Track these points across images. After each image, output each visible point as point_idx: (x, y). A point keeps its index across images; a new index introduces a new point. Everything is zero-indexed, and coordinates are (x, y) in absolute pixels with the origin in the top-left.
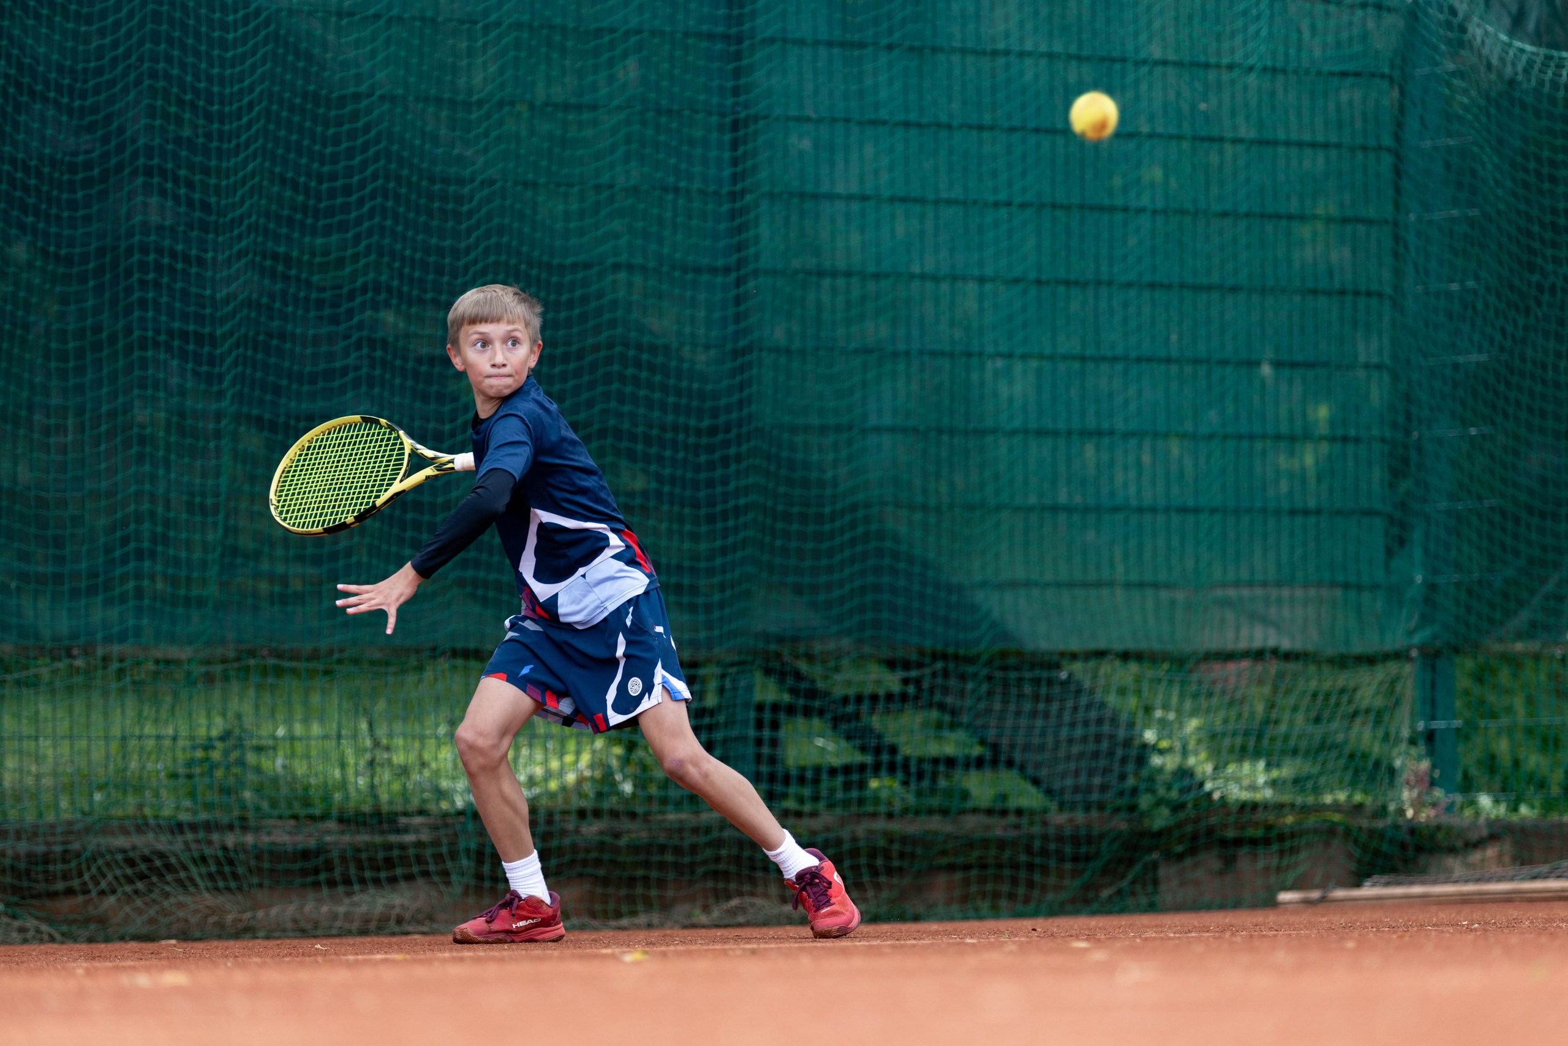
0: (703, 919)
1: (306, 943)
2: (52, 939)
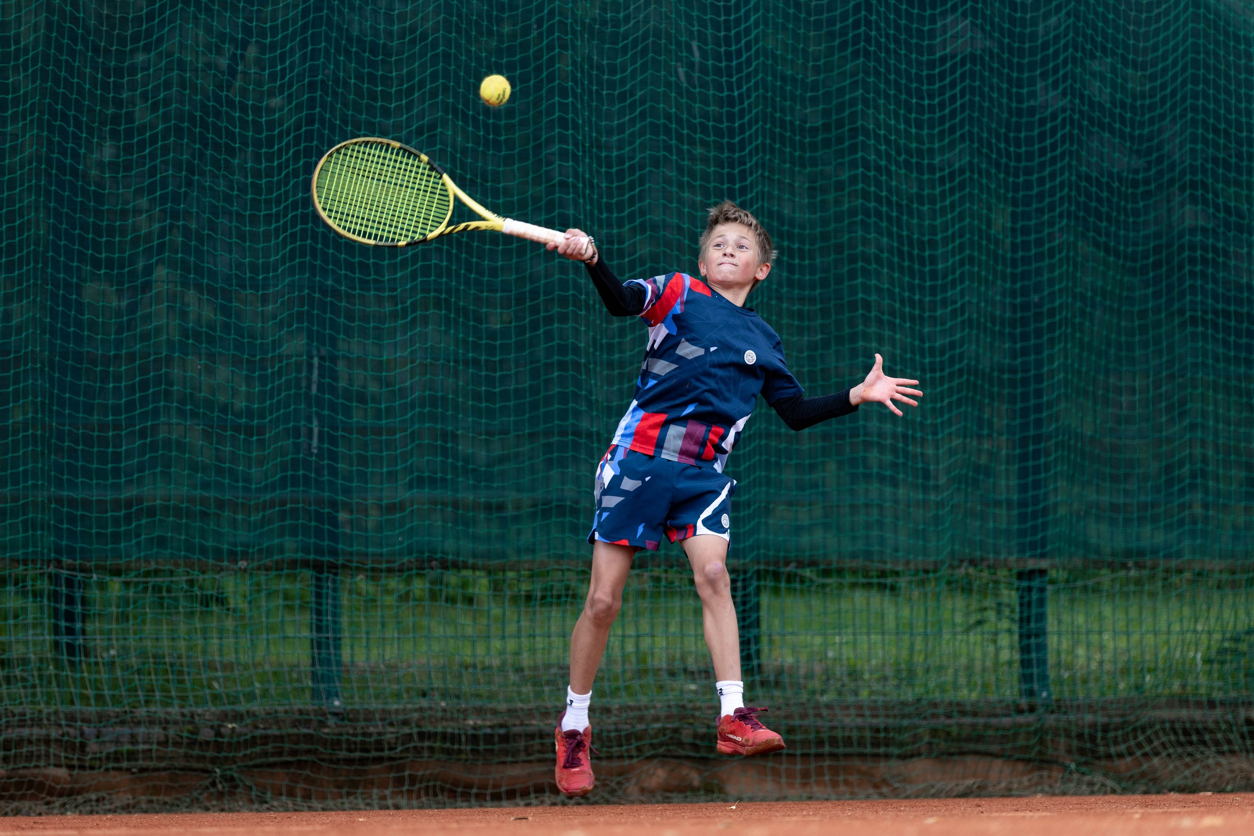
2: (1114, 791)
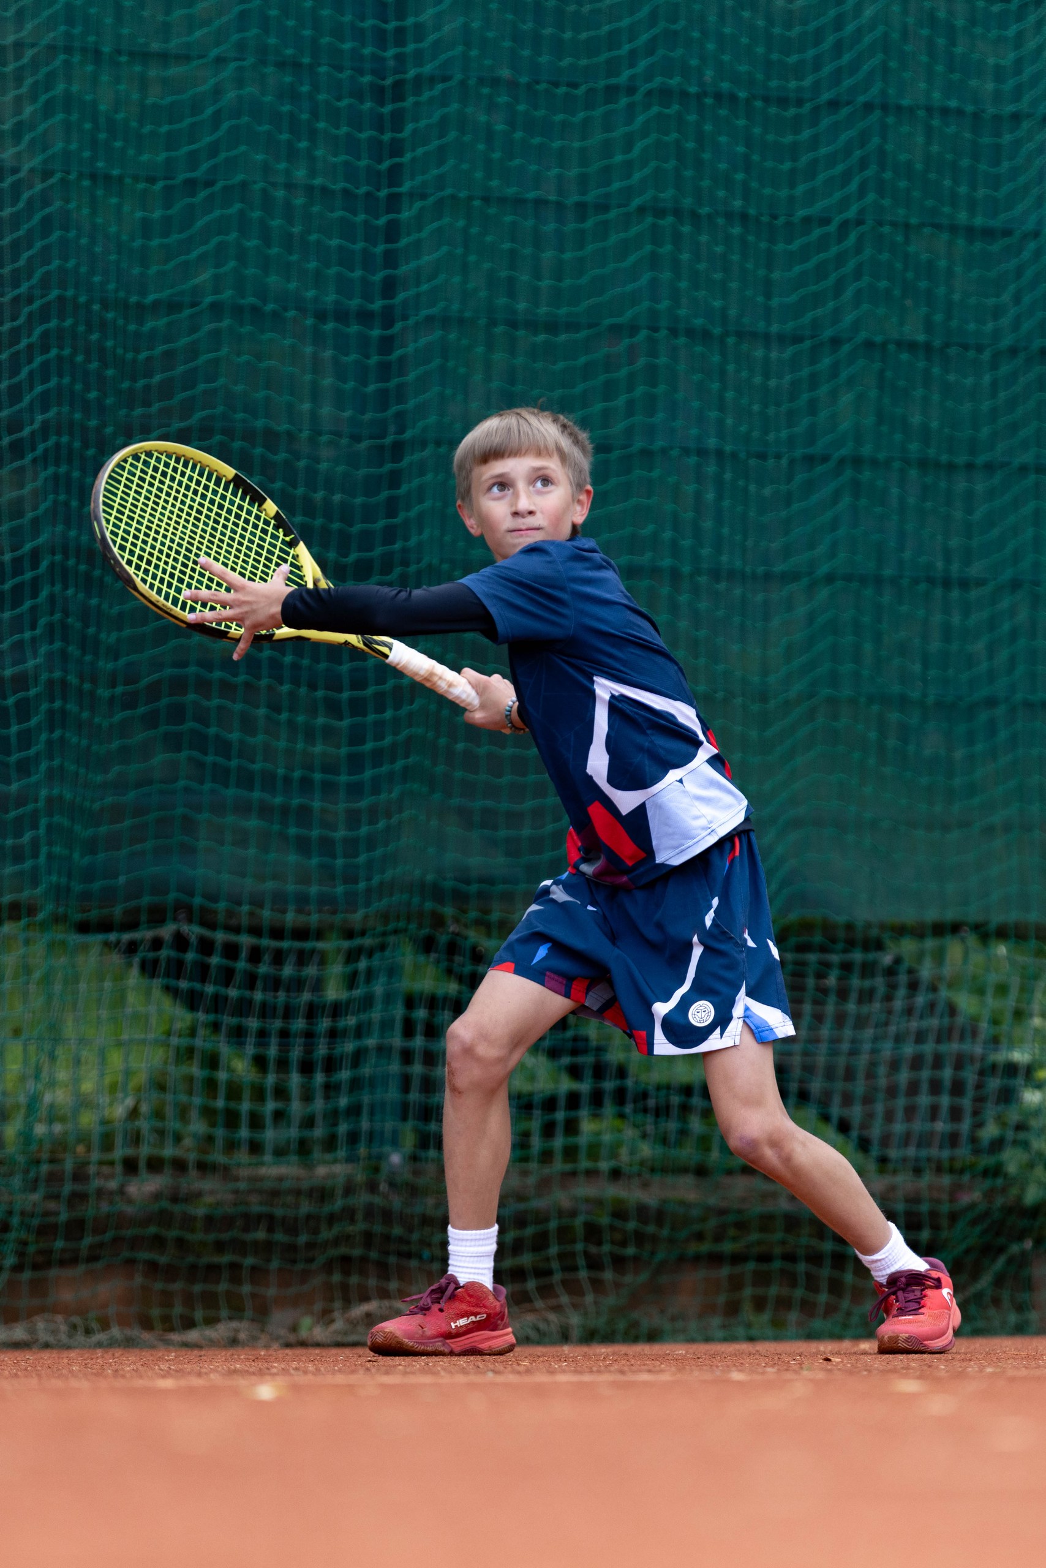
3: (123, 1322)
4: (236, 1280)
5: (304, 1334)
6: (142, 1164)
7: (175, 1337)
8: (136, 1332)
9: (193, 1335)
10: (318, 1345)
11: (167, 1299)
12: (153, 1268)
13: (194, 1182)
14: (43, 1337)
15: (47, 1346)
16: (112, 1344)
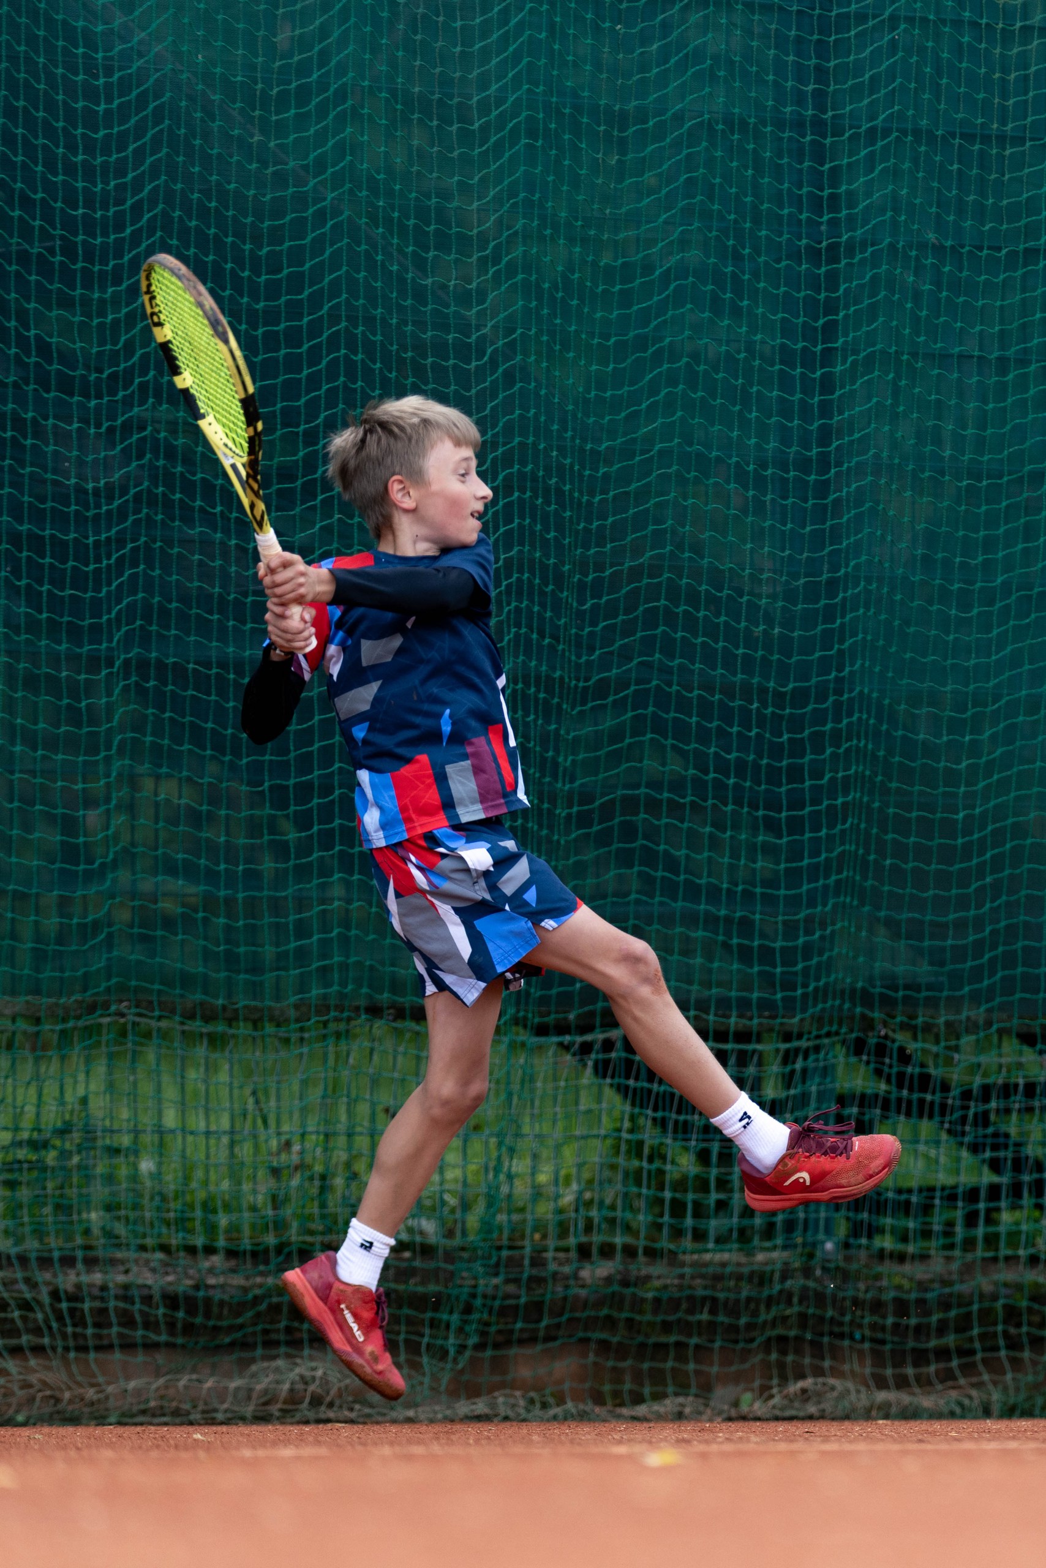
0: (758, 1408)
1: (178, 1433)
3: (577, 1398)
4: (682, 1358)
5: (744, 1408)
6: (595, 1250)
7: (625, 1411)
8: (589, 1406)
9: (642, 1410)
10: (758, 1419)
11: (617, 1376)
12: (604, 1346)
13: (642, 1267)
14: (503, 1411)
15: (506, 1418)
16: (567, 1417)
